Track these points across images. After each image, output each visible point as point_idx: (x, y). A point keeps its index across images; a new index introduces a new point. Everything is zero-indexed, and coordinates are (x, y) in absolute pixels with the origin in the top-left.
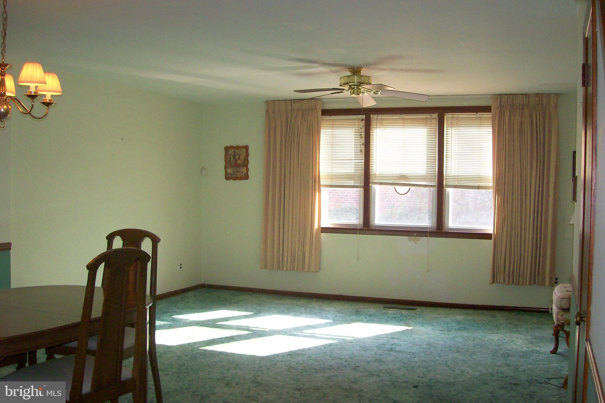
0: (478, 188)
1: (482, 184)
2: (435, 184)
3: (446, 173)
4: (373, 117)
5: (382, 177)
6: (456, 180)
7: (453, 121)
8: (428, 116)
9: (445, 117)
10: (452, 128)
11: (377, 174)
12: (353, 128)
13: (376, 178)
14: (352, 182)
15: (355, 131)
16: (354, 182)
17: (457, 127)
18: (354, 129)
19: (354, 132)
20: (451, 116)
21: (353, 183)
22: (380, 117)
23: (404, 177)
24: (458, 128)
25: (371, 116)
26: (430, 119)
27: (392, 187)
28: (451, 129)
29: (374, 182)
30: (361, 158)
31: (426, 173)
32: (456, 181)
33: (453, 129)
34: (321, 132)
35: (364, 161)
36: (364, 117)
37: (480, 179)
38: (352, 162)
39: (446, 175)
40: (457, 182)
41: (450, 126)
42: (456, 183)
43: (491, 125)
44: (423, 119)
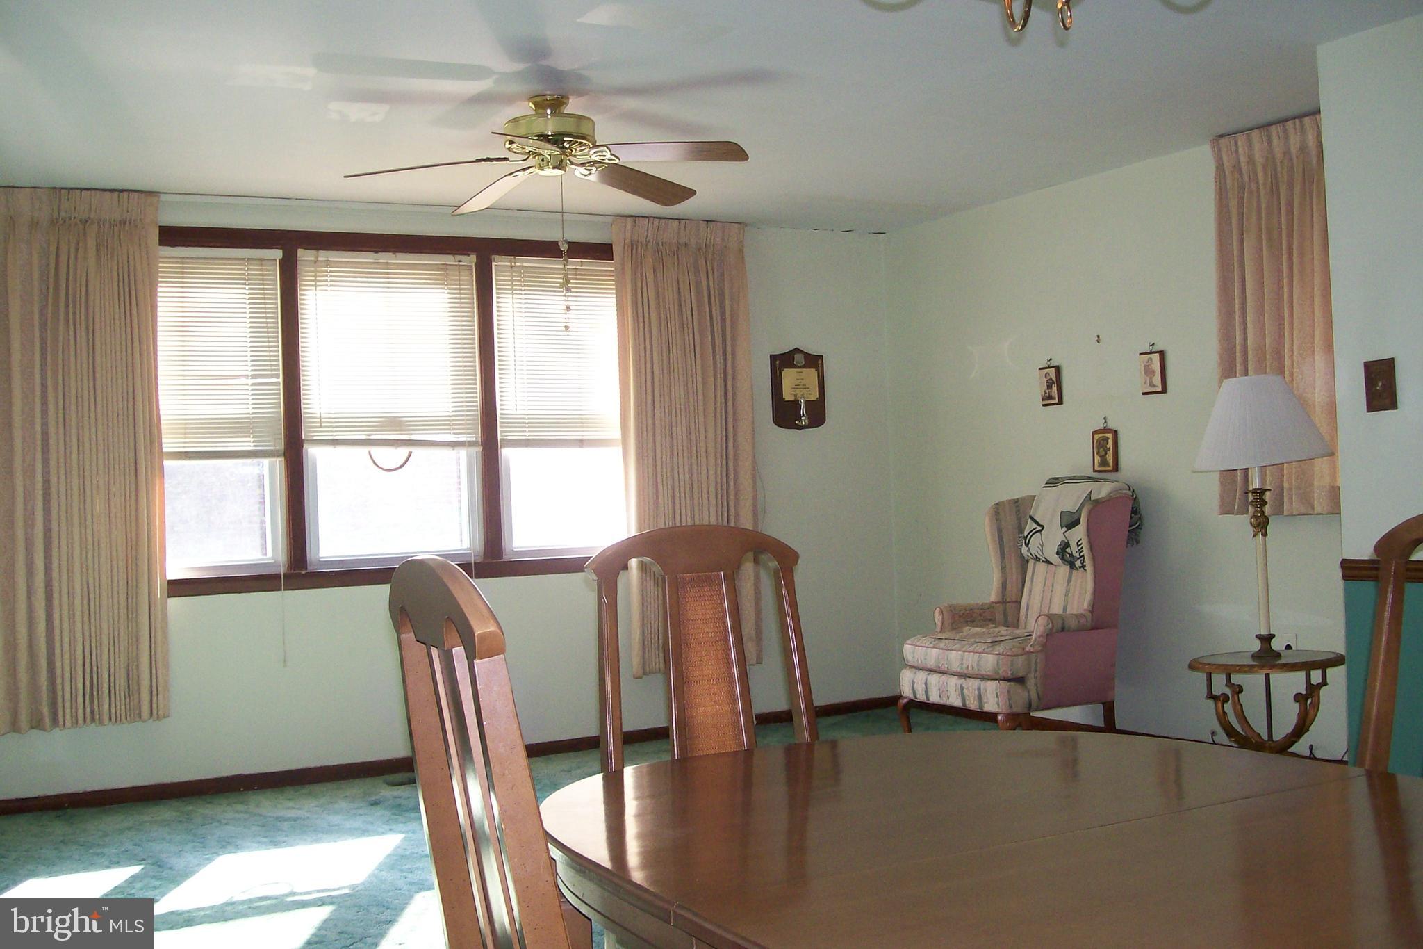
0: (581, 443)
1: (587, 436)
2: (474, 439)
3: (501, 409)
4: (305, 256)
5: (336, 424)
6: (527, 425)
7: (515, 276)
8: (450, 260)
9: (493, 264)
10: (513, 294)
11: (322, 416)
12: (245, 284)
13: (321, 427)
14: (250, 442)
15: (250, 294)
16: (254, 442)
17: (523, 293)
18: (247, 287)
19: (248, 297)
20: (509, 264)
21: (252, 444)
22: (324, 256)
23: (395, 423)
24: (525, 294)
25: (300, 252)
26: (457, 268)
27: (362, 451)
28: (511, 296)
29: (315, 438)
30: (271, 371)
31: (453, 412)
32: (527, 430)
33: (515, 296)
34: (159, 294)
35: (281, 380)
36: (278, 254)
37: (582, 423)
38: (247, 385)
39: (501, 414)
40: (529, 432)
41: (508, 289)
42: (528, 434)
43: (614, 291)
44: (438, 267)
